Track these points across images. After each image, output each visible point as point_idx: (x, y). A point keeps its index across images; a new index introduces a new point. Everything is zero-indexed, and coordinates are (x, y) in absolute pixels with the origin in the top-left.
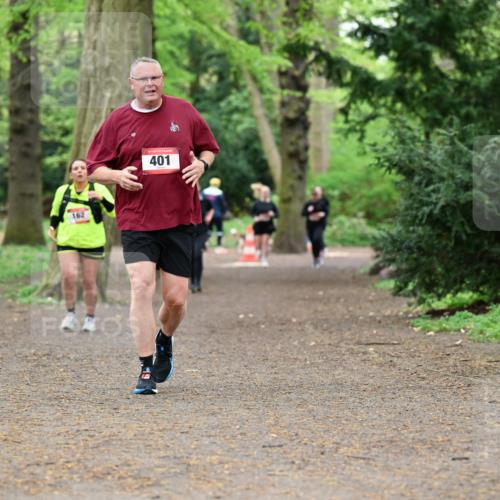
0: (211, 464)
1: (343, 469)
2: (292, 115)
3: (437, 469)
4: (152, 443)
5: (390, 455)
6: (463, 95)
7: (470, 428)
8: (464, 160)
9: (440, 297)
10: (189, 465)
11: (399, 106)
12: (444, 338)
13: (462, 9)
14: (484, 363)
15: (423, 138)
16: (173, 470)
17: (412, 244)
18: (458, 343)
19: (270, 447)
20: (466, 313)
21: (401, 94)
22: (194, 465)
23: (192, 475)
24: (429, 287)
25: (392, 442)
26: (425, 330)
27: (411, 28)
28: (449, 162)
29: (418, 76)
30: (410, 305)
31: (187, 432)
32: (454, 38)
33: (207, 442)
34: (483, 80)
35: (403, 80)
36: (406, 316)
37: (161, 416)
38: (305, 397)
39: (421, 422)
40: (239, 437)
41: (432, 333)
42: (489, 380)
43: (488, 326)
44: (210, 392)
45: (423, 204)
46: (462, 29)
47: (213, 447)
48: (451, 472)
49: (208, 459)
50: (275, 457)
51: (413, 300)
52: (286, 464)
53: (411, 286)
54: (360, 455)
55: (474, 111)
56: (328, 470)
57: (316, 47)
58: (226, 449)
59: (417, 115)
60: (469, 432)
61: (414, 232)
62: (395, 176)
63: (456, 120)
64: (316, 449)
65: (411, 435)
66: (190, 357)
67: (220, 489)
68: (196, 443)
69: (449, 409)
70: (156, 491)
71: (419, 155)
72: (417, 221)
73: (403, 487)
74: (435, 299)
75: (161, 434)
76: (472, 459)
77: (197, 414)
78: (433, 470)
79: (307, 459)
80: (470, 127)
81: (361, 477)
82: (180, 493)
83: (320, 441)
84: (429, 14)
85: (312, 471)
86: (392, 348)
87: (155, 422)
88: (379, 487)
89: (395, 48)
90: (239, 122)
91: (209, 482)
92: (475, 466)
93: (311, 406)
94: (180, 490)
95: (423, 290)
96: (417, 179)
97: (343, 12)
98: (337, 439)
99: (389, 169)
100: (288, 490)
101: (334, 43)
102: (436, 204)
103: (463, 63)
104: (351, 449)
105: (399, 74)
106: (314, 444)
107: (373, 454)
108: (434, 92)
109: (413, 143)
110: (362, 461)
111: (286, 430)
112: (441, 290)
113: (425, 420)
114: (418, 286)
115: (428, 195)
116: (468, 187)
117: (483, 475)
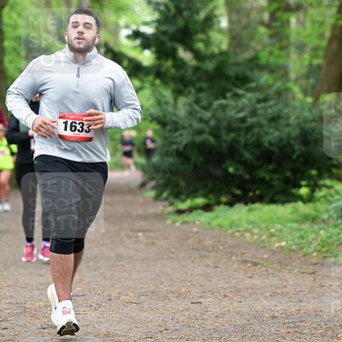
0: (40, 307)
1: (123, 310)
3: (182, 309)
5: (152, 301)
6: (198, 75)
7: (202, 284)
8: (199, 115)
9: (183, 201)
10: (25, 308)
11: (158, 82)
12: (185, 227)
13: (196, 22)
14: (211, 243)
15: (172, 101)
16: (15, 311)
17: (166, 168)
18: (195, 229)
19: (77, 296)
20: (200, 212)
21: (159, 74)
22: (29, 308)
24: (177, 195)
25: (153, 292)
26: (174, 222)
27: (164, 33)
28: (189, 116)
29: (169, 63)
30: (164, 206)
31: (24, 288)
32: (191, 39)
33: (37, 294)
34: (210, 66)
35: (159, 66)
36: (162, 214)
38: (99, 264)
39: (171, 280)
41: (178, 224)
42: (214, 254)
43: (213, 219)
45: (172, 143)
46: (196, 33)
48: (190, 312)
49: (38, 304)
50: (80, 303)
51: (166, 203)
52: (86, 307)
53: (165, 195)
54: (134, 301)
55: (204, 85)
56: (113, 311)
57: (106, 45)
59: (169, 87)
60: (201, 286)
61: (167, 161)
62: (155, 126)
63: (193, 91)
64: (106, 297)
65: (165, 288)
68: (30, 294)
69: (189, 272)
70: (5, 325)
71: (170, 113)
72: (169, 154)
73: (160, 321)
74: (180, 203)
75: (7, 288)
76: (203, 303)
78: (179, 310)
79: (100, 303)
80: (202, 95)
81: (134, 315)
82: (20, 326)
83: (108, 293)
84: (175, 24)
85: (103, 311)
87: (4, 281)
88: (145, 321)
89: (155, 45)
91: (38, 319)
92: (205, 307)
93: (102, 271)
94: (19, 324)
95: (173, 196)
96: (168, 127)
97: (122, 22)
98: (118, 291)
99: (152, 121)
100: (88, 323)
101: (116, 43)
102: (180, 143)
103: (198, 55)
104: (128, 297)
105: (157, 62)
106: (105, 294)
107: (142, 300)
108: (180, 73)
109: (167, 105)
110: (135, 305)
111: (86, 286)
112: (183, 197)
113: (174, 279)
114: (169, 195)
115: (176, 138)
116: (200, 132)
117: (210, 313)
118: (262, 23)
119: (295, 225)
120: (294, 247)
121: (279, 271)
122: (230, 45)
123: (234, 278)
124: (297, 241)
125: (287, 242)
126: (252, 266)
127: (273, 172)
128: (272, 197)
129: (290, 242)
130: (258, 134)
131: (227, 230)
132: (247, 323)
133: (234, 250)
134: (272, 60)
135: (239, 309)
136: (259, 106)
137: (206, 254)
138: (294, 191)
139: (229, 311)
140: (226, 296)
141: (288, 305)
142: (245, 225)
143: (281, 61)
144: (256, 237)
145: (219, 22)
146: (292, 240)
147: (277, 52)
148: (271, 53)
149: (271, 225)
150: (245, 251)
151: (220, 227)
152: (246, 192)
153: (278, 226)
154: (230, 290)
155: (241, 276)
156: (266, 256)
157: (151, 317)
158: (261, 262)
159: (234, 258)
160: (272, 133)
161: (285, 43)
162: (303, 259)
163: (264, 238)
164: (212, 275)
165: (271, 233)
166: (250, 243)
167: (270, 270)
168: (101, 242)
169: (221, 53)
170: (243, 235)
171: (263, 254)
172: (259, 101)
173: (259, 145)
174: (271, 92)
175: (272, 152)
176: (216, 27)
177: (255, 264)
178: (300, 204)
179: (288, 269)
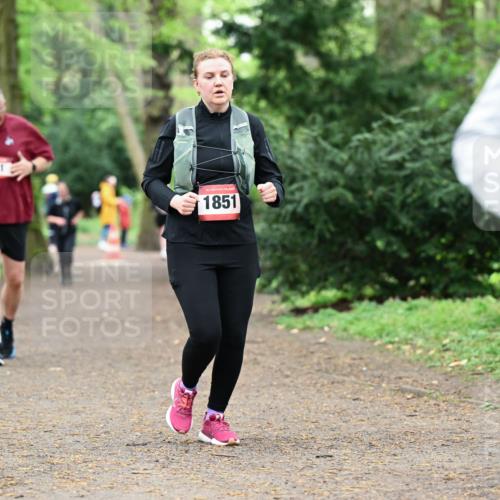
0: (75, 462)
1: (207, 467)
2: (156, 112)
3: (301, 467)
4: (15, 442)
5: (254, 453)
6: (327, 93)
7: (334, 426)
8: (328, 158)
9: (303, 294)
10: (53, 464)
11: (263, 104)
12: (308, 335)
13: (325, 7)
14: (348, 361)
15: (286, 136)
16: (36, 470)
17: (276, 242)
18: (323, 340)
19: (134, 445)
20: (330, 311)
21: (265, 92)
22: (57, 464)
23: (56, 473)
24: (293, 284)
25: (255, 439)
26: (289, 327)
27: (274, 26)
28: (312, 159)
29: (282, 74)
30: (274, 302)
31: (51, 431)
32: (317, 36)
33: (71, 441)
34: (346, 78)
35: (267, 78)
36: (270, 314)
37: (24, 415)
39: (285, 420)
40: (103, 435)
41: (295, 331)
42: (353, 378)
43: (351, 323)
44: (74, 390)
46: (325, 27)
47: (77, 446)
48: (315, 470)
49: (72, 458)
50: (139, 456)
51: (276, 298)
52: (149, 462)
53: (274, 284)
54: (225, 454)
55: (337, 109)
56: (192, 469)
57: (180, 45)
58: (90, 447)
59: (281, 112)
60: (333, 430)
61: (277, 229)
63: (319, 118)
64: (180, 447)
65: (276, 433)
66: (53, 356)
67: (83, 489)
68: (59, 441)
69: (313, 407)
70: (20, 490)
71: (283, 154)
72: (281, 219)
73: (266, 485)
74: (299, 297)
75: (24, 433)
76: (335, 456)
77: (61, 413)
78: (297, 468)
79: (171, 457)
80: (334, 125)
81: (225, 475)
82: (43, 492)
83: (185, 439)
84: (292, 12)
85: (177, 470)
86: (256, 346)
87: (18, 421)
88: (243, 485)
89: (259, 46)
90: (102, 121)
91: (73, 481)
92: (339, 464)
94: (43, 489)
95: (287, 287)
97: (207, 10)
100: (152, 488)
101: (197, 41)
102: (299, 202)
103: (327, 62)
104: (215, 447)
105: (262, 73)
106: (179, 442)
107: (237, 452)
108: (298, 90)
109: (277, 141)
110: (226, 459)
111: (150, 429)
112: (304, 288)
113: (289, 418)
114: (282, 284)
115: (292, 193)
116: (331, 185)
117: (347, 472)
118: (430, 10)
119: (482, 332)
120: (480, 368)
121: (457, 406)
122: (379, 45)
123: (386, 418)
124: (485, 358)
125: (469, 360)
126: (413, 397)
127: (448, 247)
128: (446, 287)
129: (474, 360)
130: (424, 187)
131: (374, 341)
132: (405, 488)
133: (385, 373)
134: (446, 68)
135: (392, 466)
136: (424, 142)
137: (341, 378)
138: (480, 278)
139: (376, 469)
140: (371, 445)
141: (471, 460)
142: (403, 334)
143: (459, 71)
144: (419, 352)
145: (362, 9)
146: (476, 357)
147: (453, 56)
148: (444, 58)
149: (444, 333)
150: (402, 374)
151: (363, 335)
152: (403, 279)
153: (455, 335)
154: (378, 436)
155: (397, 414)
156: (435, 382)
157: (252, 479)
158: (428, 391)
159: (384, 385)
160: (446, 187)
161: (466, 41)
162: (494, 387)
163: (432, 352)
164: (350, 412)
165: (444, 346)
166: (410, 362)
167: (442, 404)
168: (172, 360)
169: (364, 58)
170: (399, 349)
171: (432, 379)
172: (424, 135)
173: (424, 205)
174: (444, 120)
175: (446, 216)
176: (357, 16)
177: (419, 395)
178: (490, 298)
179: (472, 403)
